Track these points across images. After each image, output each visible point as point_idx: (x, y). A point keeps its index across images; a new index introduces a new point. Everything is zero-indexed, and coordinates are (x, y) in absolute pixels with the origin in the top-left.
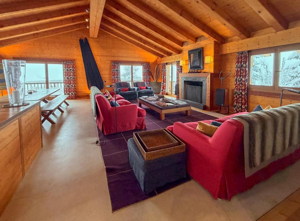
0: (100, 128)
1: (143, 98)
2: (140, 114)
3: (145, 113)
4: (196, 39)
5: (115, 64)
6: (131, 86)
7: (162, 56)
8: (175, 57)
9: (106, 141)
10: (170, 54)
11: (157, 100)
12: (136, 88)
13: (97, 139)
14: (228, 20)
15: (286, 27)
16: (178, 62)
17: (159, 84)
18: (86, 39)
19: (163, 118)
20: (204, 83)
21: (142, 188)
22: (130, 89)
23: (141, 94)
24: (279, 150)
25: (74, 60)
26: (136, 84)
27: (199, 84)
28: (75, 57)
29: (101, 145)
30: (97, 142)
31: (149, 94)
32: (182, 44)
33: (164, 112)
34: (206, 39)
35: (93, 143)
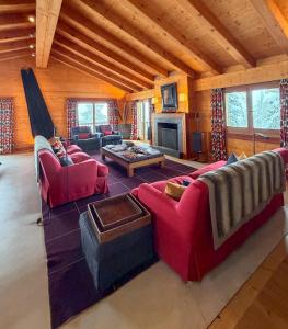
0: (45, 198)
1: (107, 147)
2: (100, 173)
3: (107, 171)
4: (168, 73)
5: (72, 102)
6: (93, 131)
7: (132, 92)
8: (146, 93)
9: (52, 217)
10: (140, 89)
11: (125, 150)
12: (99, 134)
13: (39, 215)
14: (199, 55)
15: (254, 65)
16: (150, 100)
17: (128, 127)
18: (31, 70)
19: (131, 173)
20: (179, 126)
21: (96, 284)
22: (91, 136)
23: (105, 142)
24: (248, 210)
25: (12, 98)
26: (99, 129)
27: (174, 127)
28: (14, 95)
29: (45, 225)
30: (39, 221)
31: (116, 141)
32: (153, 78)
33: (132, 166)
34: (179, 73)
35: (32, 223)
